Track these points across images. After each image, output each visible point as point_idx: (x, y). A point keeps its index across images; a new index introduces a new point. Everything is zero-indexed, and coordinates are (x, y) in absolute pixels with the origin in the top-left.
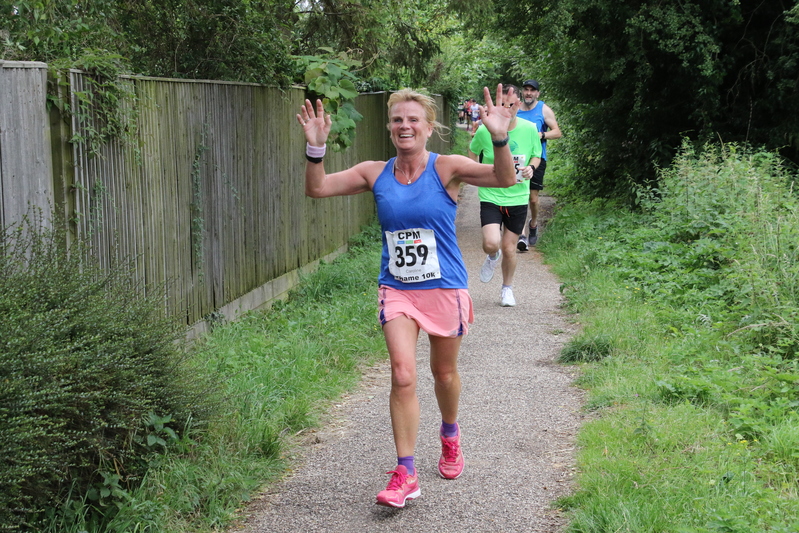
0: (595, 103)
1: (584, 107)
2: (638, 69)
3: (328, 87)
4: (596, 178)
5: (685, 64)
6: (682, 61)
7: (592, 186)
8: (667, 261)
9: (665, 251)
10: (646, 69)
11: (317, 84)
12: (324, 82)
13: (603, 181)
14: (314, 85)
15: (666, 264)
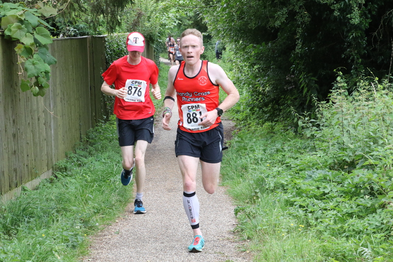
0: (263, 43)
1: (255, 47)
2: (297, 17)
3: (23, 33)
4: (266, 105)
5: (336, 13)
6: (334, 10)
7: (264, 112)
8: (328, 188)
9: (325, 179)
10: (305, 17)
11: (13, 30)
12: (19, 28)
13: (272, 107)
14: (10, 30)
15: (326, 191)
